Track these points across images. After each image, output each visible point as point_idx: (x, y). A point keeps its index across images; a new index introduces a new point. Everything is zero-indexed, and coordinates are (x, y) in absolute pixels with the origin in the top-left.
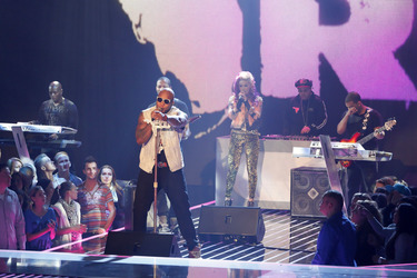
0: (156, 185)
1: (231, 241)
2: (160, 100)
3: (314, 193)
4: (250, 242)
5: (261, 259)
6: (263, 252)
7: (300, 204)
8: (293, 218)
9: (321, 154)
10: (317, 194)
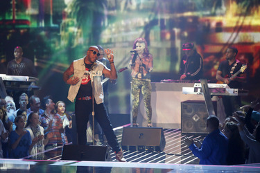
1: (143, 150)
3: (196, 118)
4: (157, 149)
5: (164, 162)
6: (165, 157)
7: (187, 125)
8: (183, 134)
9: (201, 91)
10: (199, 118)
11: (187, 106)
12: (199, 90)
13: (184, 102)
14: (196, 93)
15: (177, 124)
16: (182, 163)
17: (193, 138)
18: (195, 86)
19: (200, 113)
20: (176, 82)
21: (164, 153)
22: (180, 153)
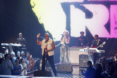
1: (65, 73)
4: (69, 73)
6: (73, 76)
7: (81, 63)
8: (80, 67)
9: (87, 51)
11: (81, 56)
12: (86, 50)
14: (85, 52)
15: (77, 63)
18: (84, 49)
19: (86, 59)
21: (72, 74)
22: (78, 74)
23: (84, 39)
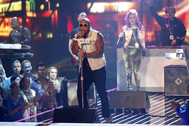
0: (82, 79)
1: (130, 112)
2: (81, 25)
3: (179, 81)
4: (141, 113)
5: (149, 123)
6: (149, 119)
8: (166, 97)
9: (183, 56)
10: (181, 82)
11: (168, 70)
12: (181, 55)
13: (167, 67)
14: (178, 58)
15: (161, 88)
16: (166, 124)
17: (175, 100)
18: (177, 52)
19: (183, 77)
20: (159, 48)
21: (149, 115)
22: (164, 115)
23: (175, 26)
